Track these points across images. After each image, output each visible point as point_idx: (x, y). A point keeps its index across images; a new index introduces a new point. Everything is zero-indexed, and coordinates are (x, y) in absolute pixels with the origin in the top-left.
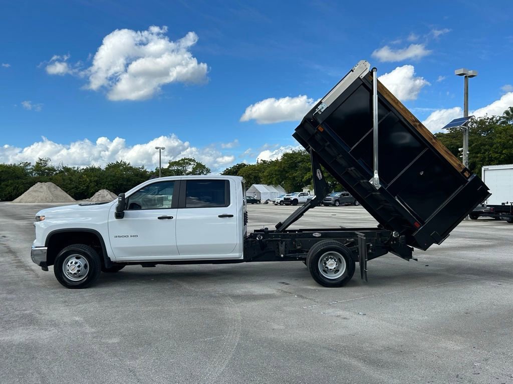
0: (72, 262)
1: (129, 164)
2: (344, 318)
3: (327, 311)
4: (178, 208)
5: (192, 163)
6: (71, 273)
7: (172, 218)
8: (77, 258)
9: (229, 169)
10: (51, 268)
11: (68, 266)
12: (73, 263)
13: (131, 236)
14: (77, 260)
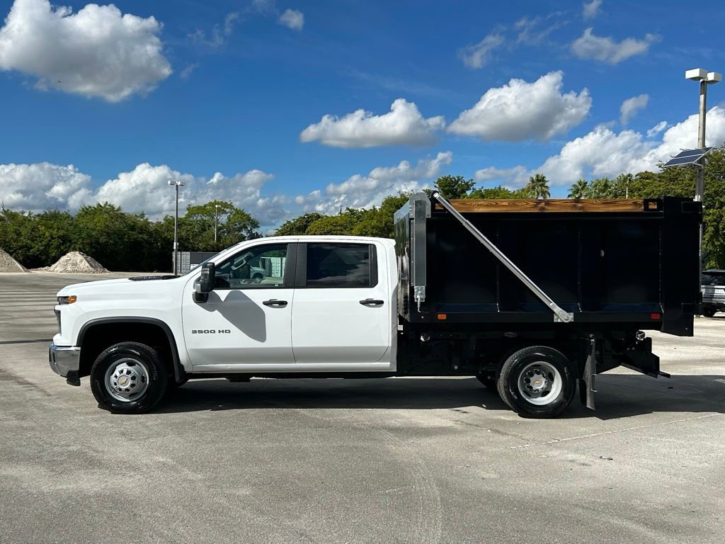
0: (122, 372)
1: (119, 209)
2: (583, 464)
3: (550, 453)
4: (294, 287)
5: (228, 210)
6: (120, 389)
7: (286, 303)
8: (130, 364)
9: (292, 222)
10: (86, 381)
11: (116, 377)
12: (125, 372)
13: (219, 332)
14: (130, 368)
